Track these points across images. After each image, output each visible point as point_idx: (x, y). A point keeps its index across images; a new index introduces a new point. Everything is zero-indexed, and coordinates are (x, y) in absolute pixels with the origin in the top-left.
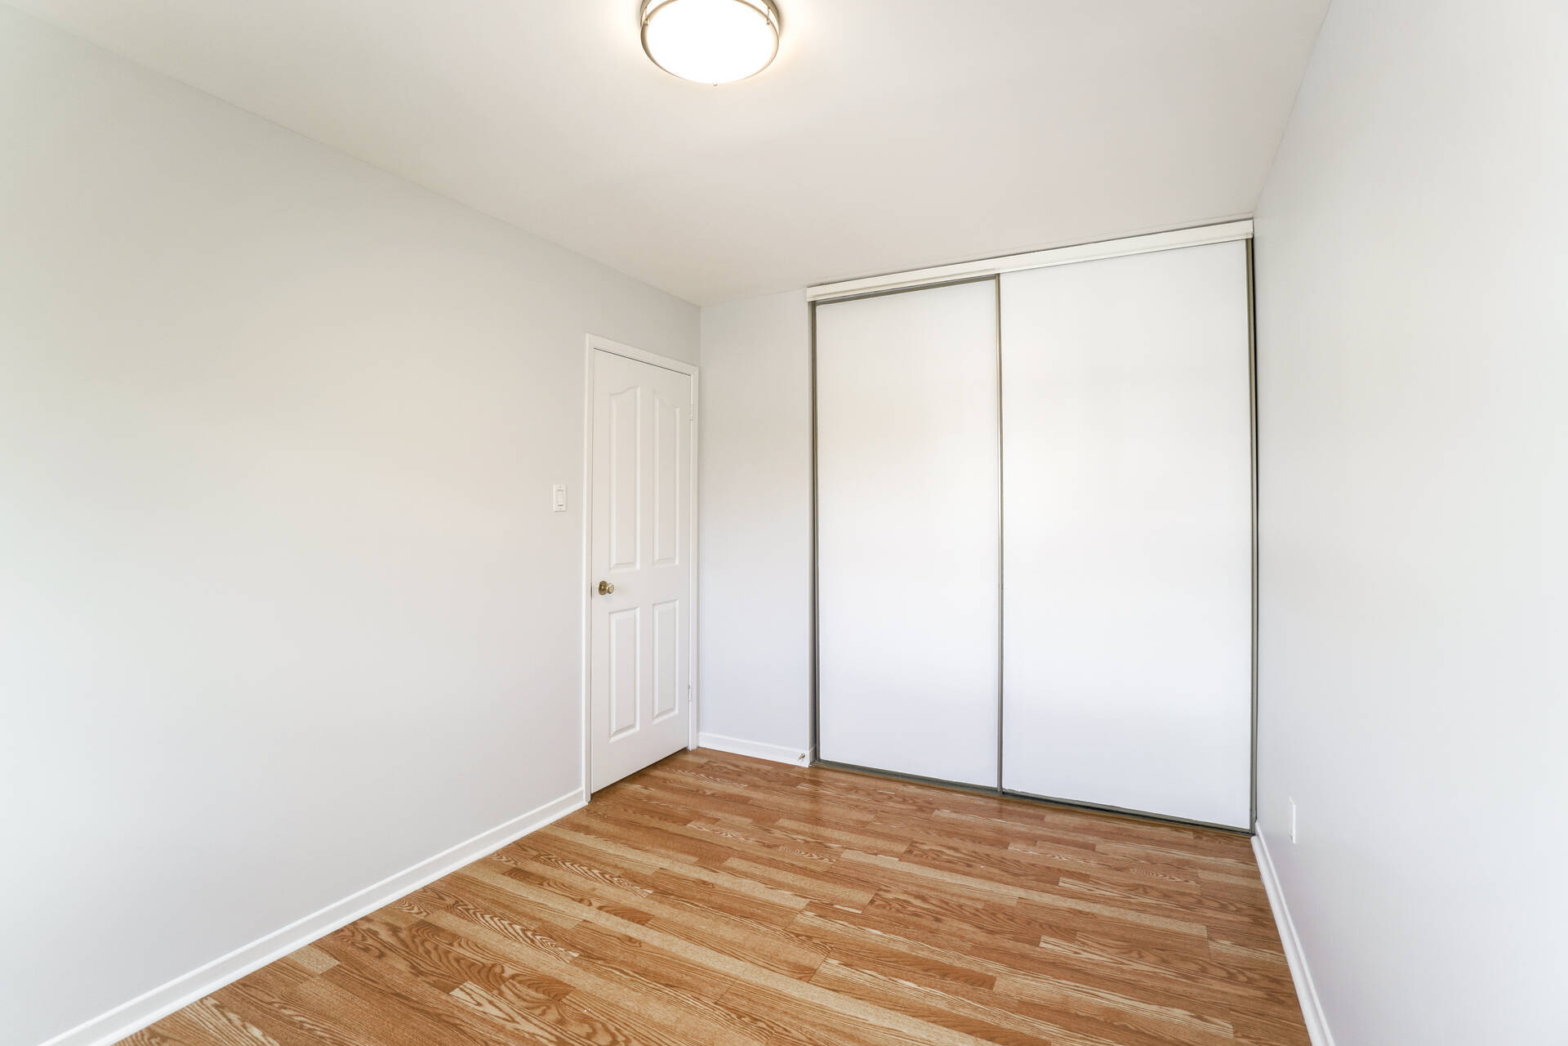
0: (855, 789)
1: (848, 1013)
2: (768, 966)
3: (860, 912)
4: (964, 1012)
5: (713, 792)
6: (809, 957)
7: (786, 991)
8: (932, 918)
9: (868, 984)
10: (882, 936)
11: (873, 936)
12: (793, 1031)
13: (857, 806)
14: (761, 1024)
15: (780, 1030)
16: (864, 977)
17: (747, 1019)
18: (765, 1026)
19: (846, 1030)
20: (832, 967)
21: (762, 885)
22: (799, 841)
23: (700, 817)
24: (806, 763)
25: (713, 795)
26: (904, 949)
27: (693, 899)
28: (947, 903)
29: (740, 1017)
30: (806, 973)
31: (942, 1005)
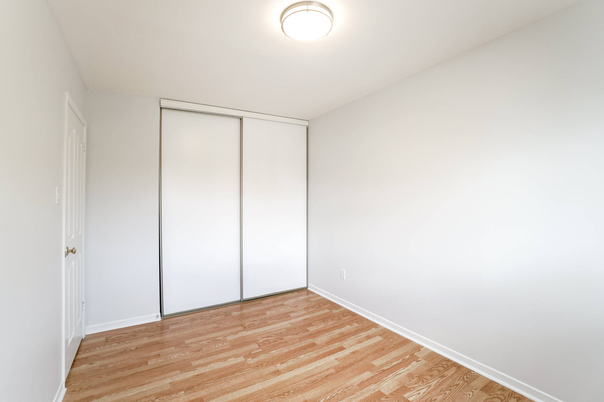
0: (193, 320)
1: (303, 372)
2: (265, 379)
3: (261, 350)
4: (321, 353)
5: (136, 347)
6: (272, 369)
7: (282, 380)
8: (280, 340)
9: (295, 363)
10: (277, 351)
11: (276, 353)
12: (300, 386)
13: (205, 324)
14: (292, 392)
15: (298, 388)
16: (291, 362)
17: (286, 394)
18: (293, 391)
19: (309, 375)
20: (279, 366)
21: (220, 362)
22: (205, 343)
23: (149, 358)
24: (159, 319)
25: (137, 348)
26: (287, 350)
27: (204, 382)
28: (277, 334)
29: (284, 395)
30: (277, 373)
31: (315, 355)
